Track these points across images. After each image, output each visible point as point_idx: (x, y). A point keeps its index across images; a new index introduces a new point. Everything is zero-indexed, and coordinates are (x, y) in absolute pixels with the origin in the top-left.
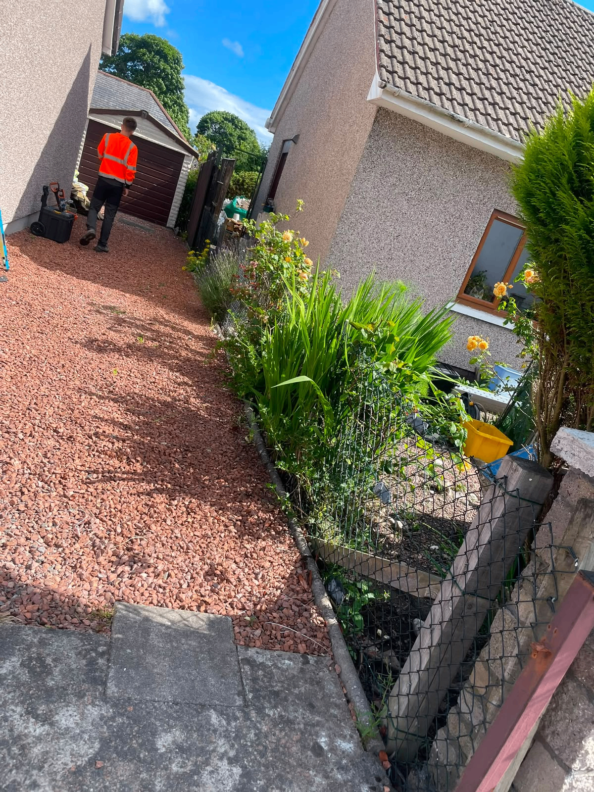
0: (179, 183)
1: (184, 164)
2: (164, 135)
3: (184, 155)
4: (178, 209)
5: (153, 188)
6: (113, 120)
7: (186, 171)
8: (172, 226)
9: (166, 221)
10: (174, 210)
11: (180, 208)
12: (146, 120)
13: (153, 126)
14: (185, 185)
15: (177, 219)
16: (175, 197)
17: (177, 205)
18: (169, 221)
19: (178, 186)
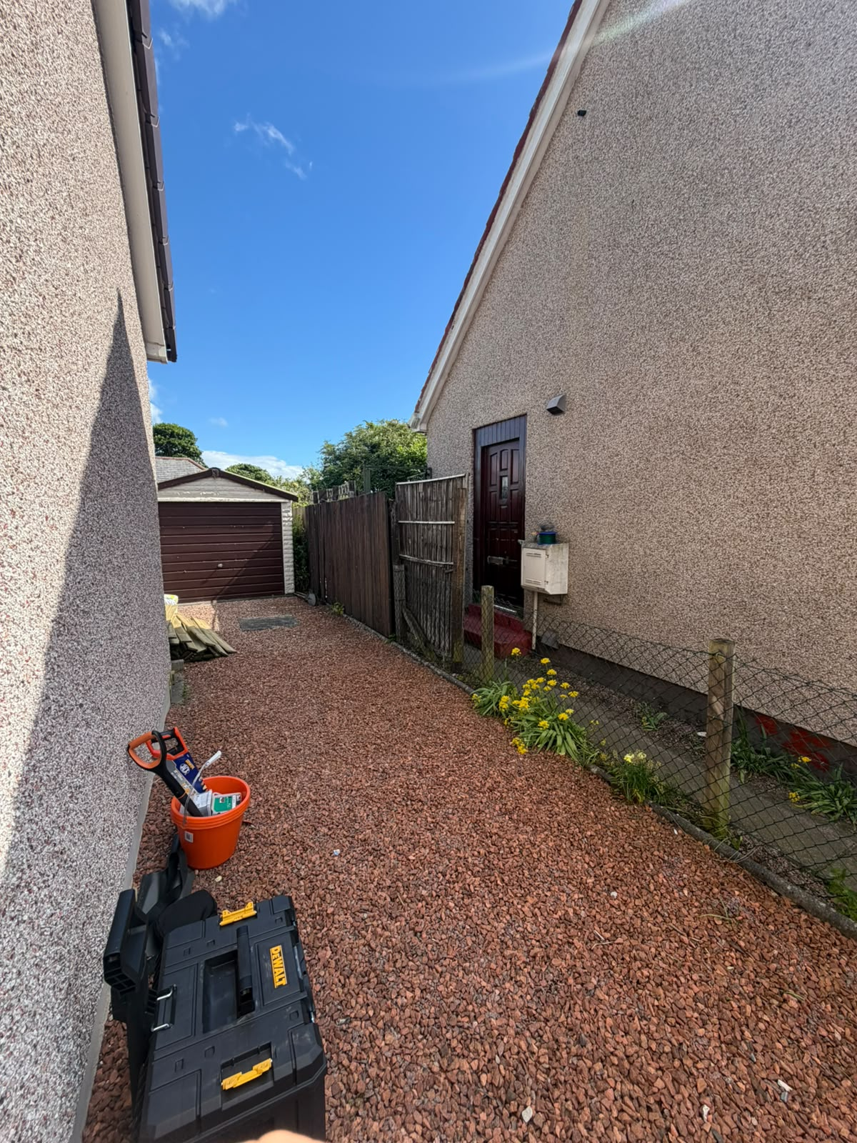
0: (284, 538)
1: (283, 514)
2: (247, 489)
3: (279, 504)
4: (292, 569)
5: (256, 556)
6: (175, 492)
7: (289, 521)
8: (292, 591)
9: (282, 587)
10: (288, 571)
11: (294, 566)
12: (220, 479)
13: (231, 483)
14: (291, 537)
15: (295, 579)
16: (285, 556)
17: (289, 564)
18: (286, 586)
19: (284, 542)
